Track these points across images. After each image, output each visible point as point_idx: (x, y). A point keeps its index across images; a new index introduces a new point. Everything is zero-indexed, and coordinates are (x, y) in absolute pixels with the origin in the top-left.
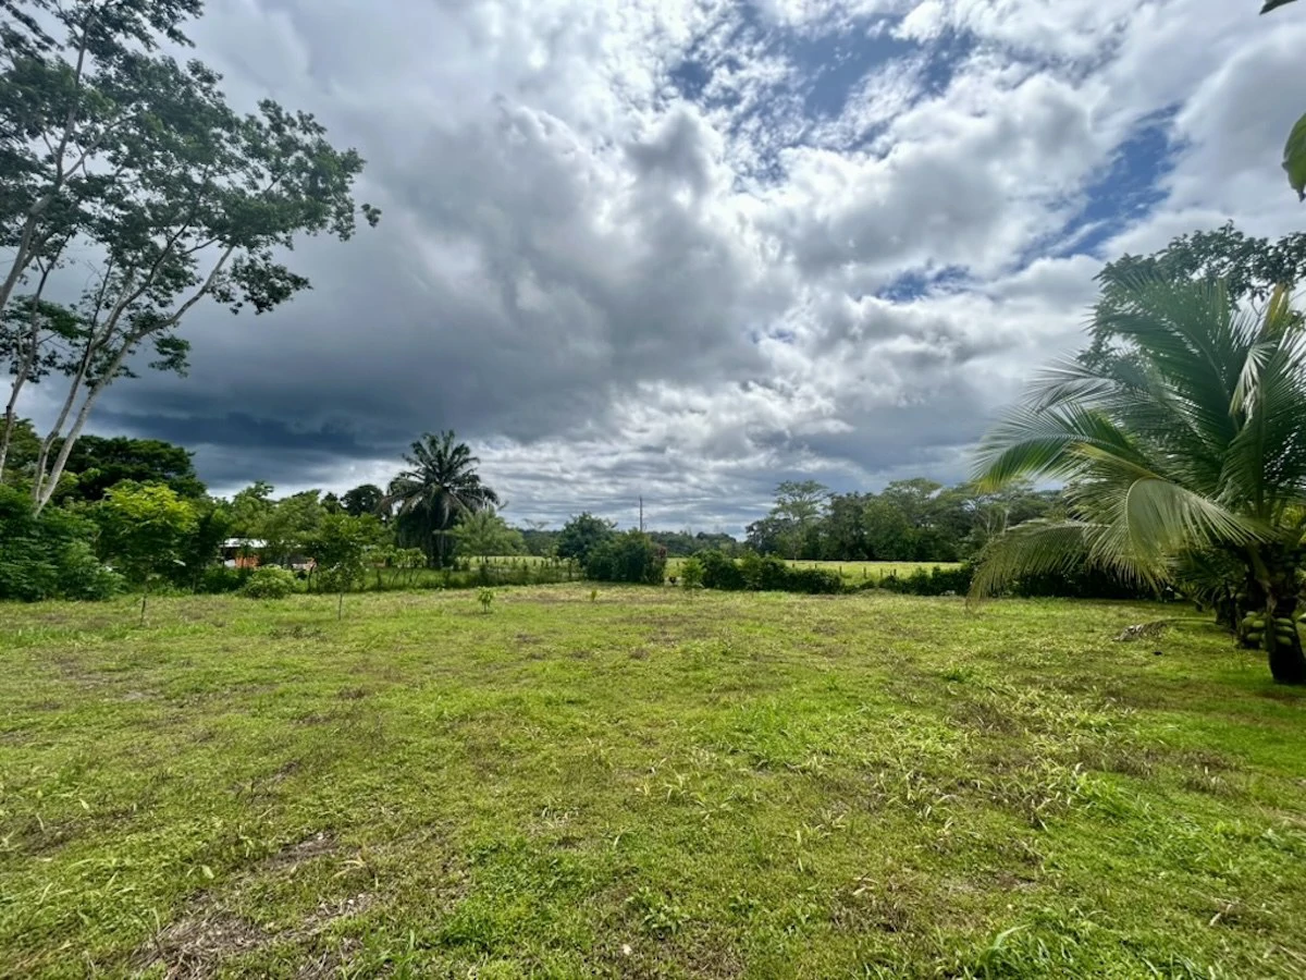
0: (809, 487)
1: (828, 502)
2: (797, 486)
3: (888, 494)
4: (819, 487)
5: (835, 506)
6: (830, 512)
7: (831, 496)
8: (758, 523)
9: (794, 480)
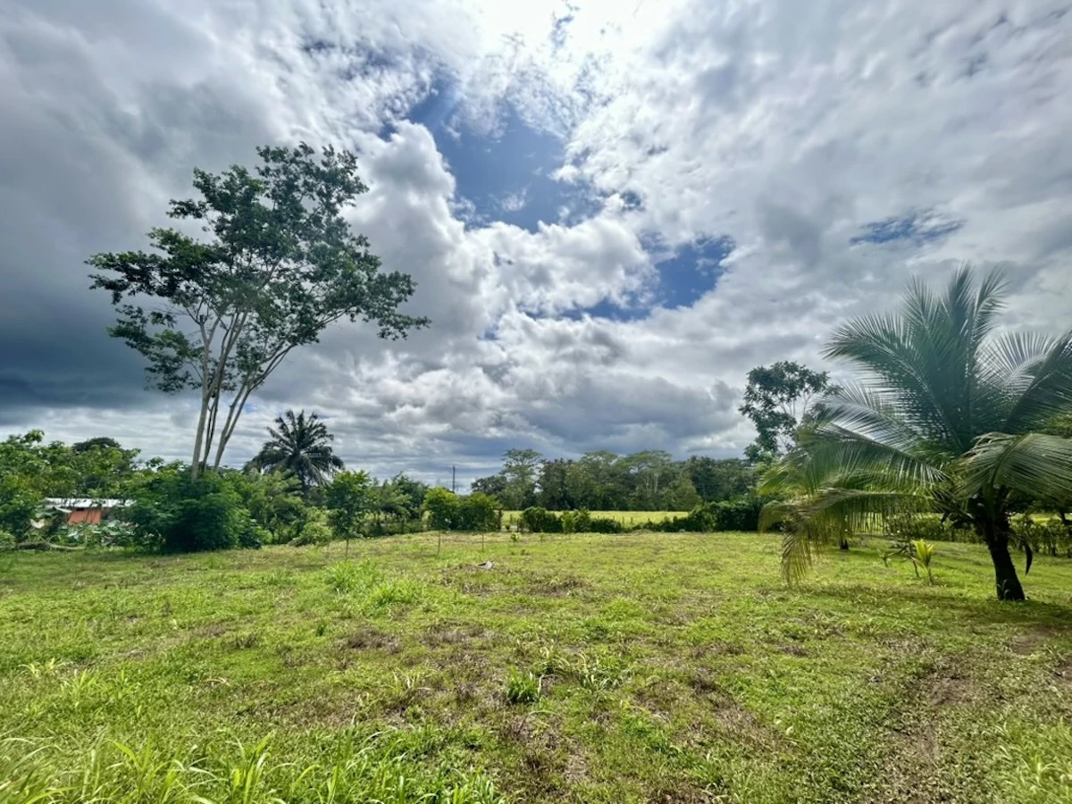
0: (528, 454)
1: (542, 466)
2: (520, 453)
3: (584, 461)
4: (536, 454)
5: (547, 469)
6: (543, 473)
7: (543, 462)
8: (481, 480)
9: (518, 448)
